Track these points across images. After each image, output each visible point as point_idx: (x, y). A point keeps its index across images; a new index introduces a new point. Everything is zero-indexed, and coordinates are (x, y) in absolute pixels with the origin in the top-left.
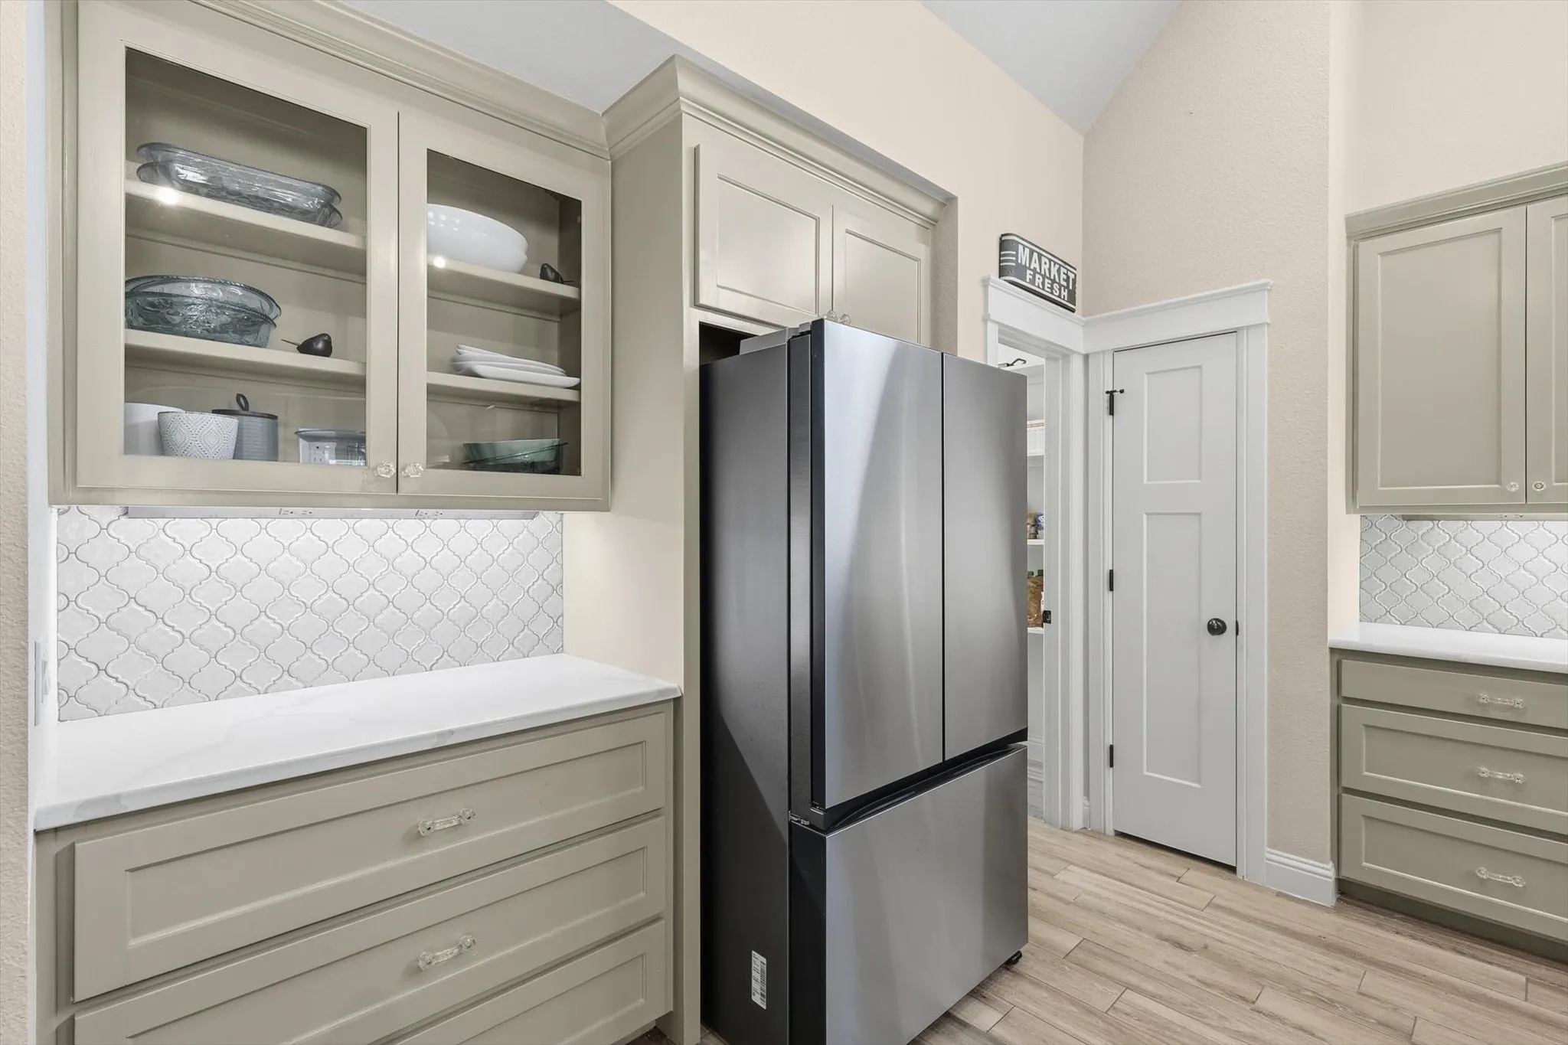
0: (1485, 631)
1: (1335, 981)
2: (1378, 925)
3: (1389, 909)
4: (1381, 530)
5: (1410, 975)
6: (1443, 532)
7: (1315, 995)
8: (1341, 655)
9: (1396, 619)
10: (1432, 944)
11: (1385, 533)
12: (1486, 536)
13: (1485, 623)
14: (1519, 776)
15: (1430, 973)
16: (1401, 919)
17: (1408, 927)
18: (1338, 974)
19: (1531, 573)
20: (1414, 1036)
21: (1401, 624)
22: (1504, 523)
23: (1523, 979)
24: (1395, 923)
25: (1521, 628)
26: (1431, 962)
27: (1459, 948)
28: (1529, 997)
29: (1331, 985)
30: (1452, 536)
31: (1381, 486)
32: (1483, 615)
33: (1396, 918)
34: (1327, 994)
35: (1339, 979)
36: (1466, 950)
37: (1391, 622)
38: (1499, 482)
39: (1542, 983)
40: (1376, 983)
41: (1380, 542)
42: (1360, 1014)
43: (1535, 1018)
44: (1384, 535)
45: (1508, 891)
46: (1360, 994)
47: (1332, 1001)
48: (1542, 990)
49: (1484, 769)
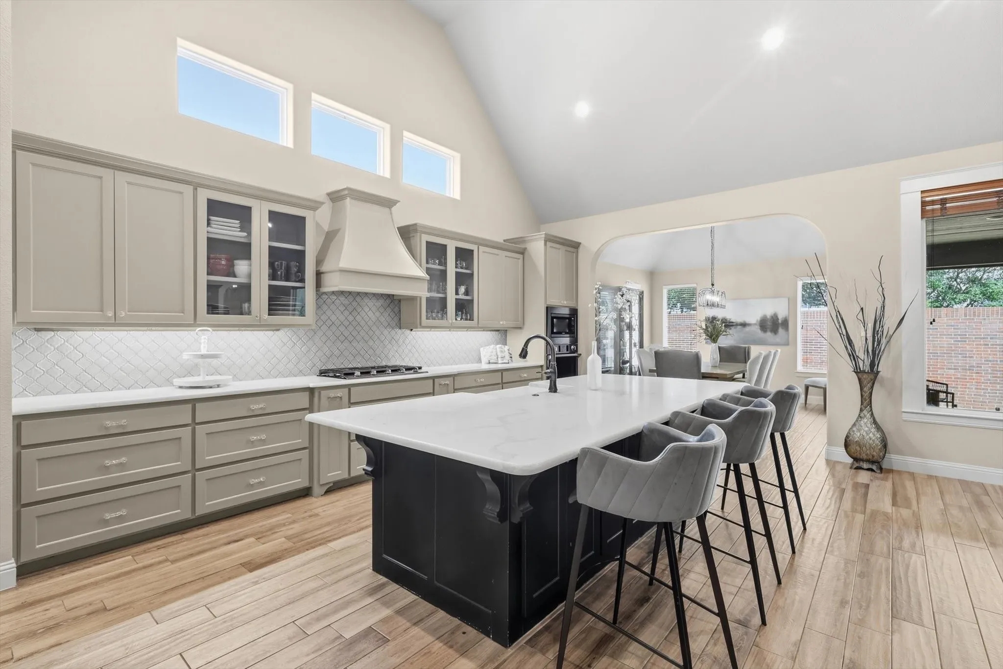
0: (85, 392)
1: (51, 615)
2: (51, 578)
3: (51, 567)
4: (19, 337)
5: (85, 587)
6: (60, 338)
7: (45, 628)
8: (19, 420)
9: (30, 394)
10: (84, 568)
11: (22, 339)
12: (85, 339)
13: (84, 388)
14: (123, 459)
15: (92, 580)
16: (59, 568)
17: (66, 569)
18: (50, 611)
19: (107, 358)
20: (107, 608)
21: (34, 396)
22: (94, 332)
23: (130, 557)
24: (58, 570)
25: (103, 387)
26: (90, 576)
27: (96, 562)
28: (138, 562)
29: (50, 619)
30: (66, 340)
31: (33, 310)
32: (82, 383)
33: (57, 569)
34: (52, 623)
35: (53, 612)
36: (100, 562)
37: (27, 396)
38: (102, 311)
39: (138, 554)
40: (71, 601)
41: (19, 346)
42: (76, 619)
43: (145, 567)
44: (22, 341)
45: (121, 519)
46: (68, 611)
47: (57, 624)
48: (140, 557)
49: (107, 462)
